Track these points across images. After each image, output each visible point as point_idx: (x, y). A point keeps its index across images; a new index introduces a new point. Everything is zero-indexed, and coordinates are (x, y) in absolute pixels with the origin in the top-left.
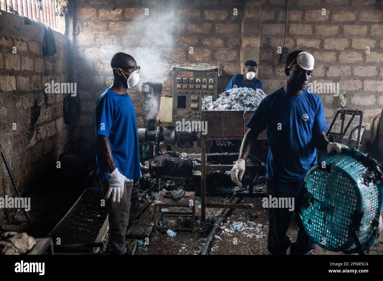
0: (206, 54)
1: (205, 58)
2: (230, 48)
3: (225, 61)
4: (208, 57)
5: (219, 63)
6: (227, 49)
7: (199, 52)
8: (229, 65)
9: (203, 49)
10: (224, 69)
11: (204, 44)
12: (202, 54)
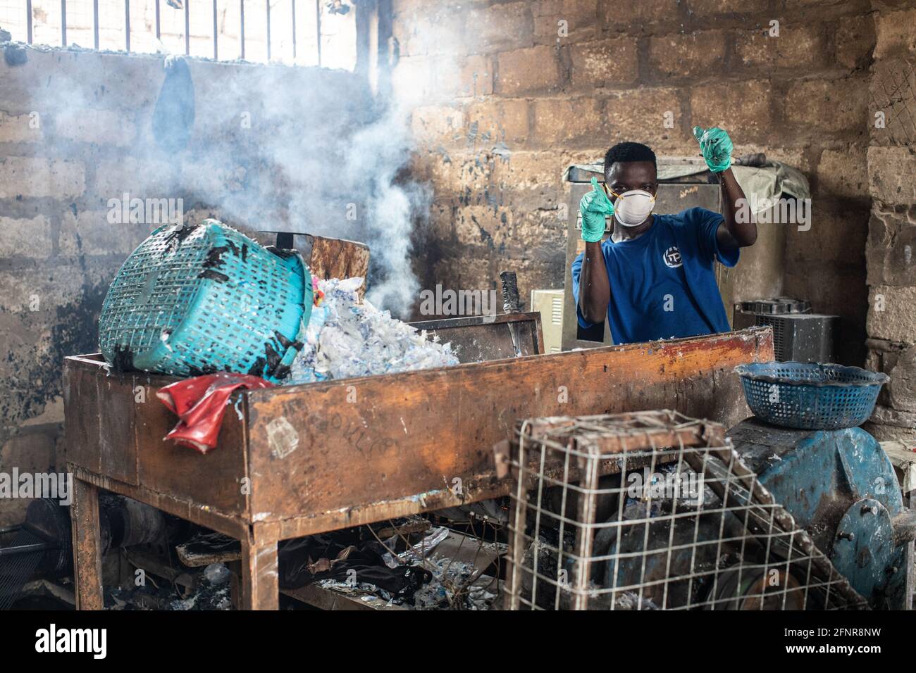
0: (752, 101)
1: (747, 123)
2: (846, 67)
3: (826, 133)
4: (760, 115)
5: (801, 142)
6: (832, 74)
7: (725, 97)
8: (838, 149)
9: (742, 84)
10: (822, 168)
11: (745, 59)
12: (738, 105)
